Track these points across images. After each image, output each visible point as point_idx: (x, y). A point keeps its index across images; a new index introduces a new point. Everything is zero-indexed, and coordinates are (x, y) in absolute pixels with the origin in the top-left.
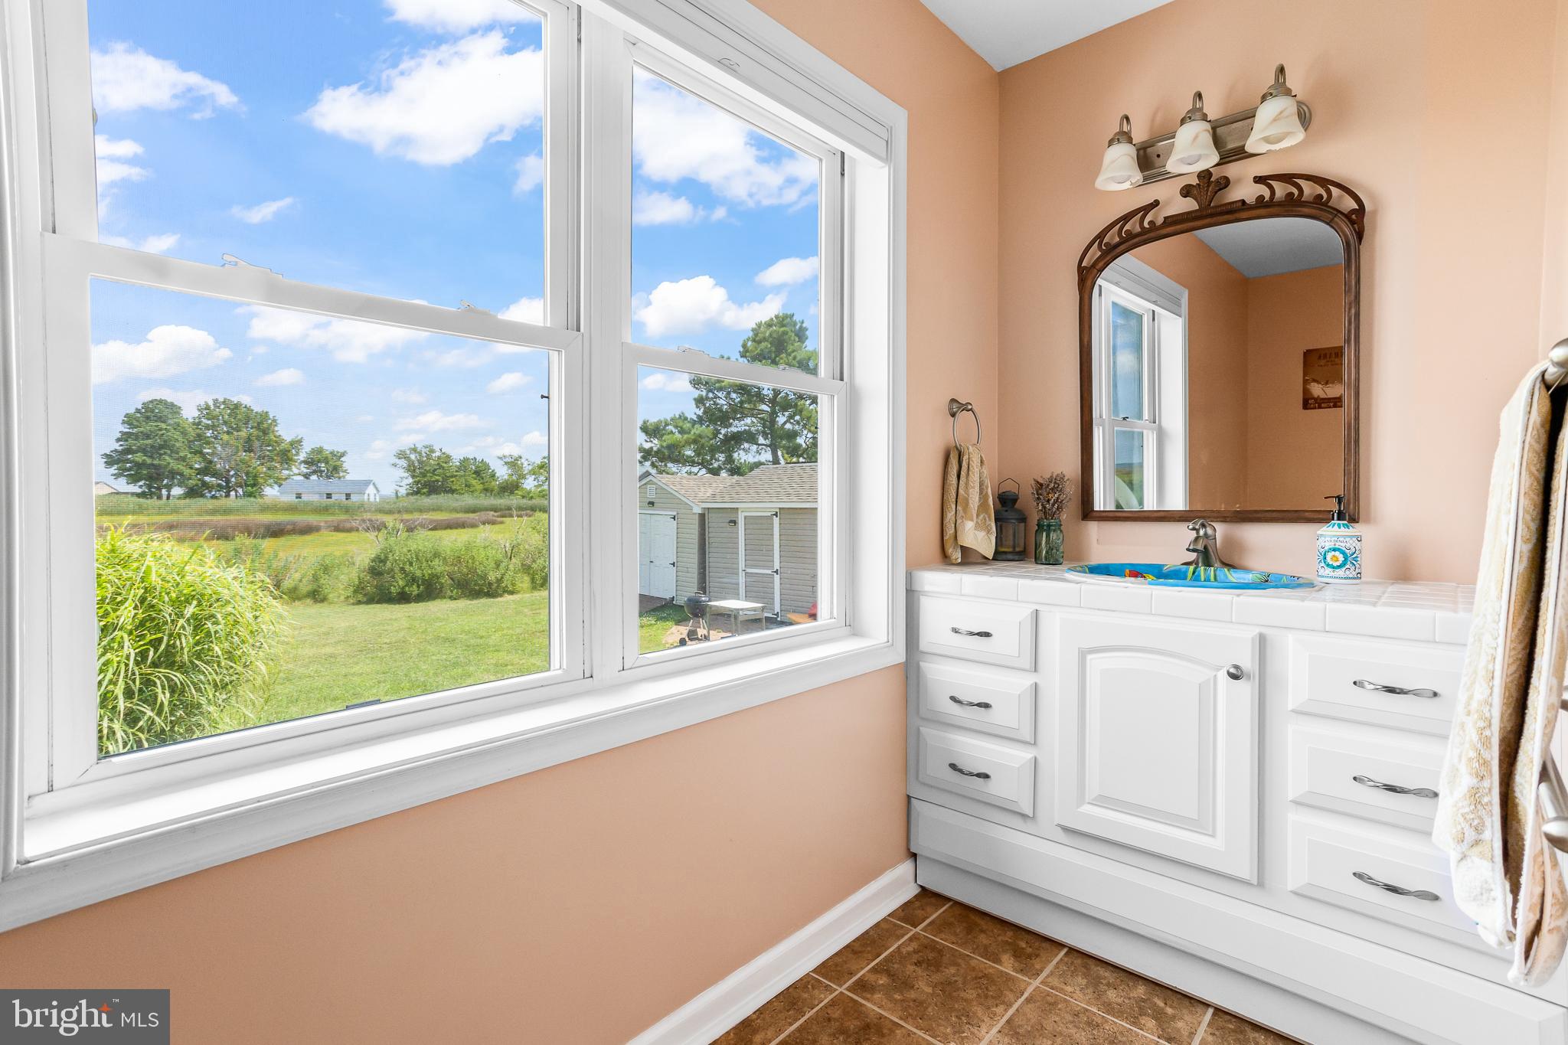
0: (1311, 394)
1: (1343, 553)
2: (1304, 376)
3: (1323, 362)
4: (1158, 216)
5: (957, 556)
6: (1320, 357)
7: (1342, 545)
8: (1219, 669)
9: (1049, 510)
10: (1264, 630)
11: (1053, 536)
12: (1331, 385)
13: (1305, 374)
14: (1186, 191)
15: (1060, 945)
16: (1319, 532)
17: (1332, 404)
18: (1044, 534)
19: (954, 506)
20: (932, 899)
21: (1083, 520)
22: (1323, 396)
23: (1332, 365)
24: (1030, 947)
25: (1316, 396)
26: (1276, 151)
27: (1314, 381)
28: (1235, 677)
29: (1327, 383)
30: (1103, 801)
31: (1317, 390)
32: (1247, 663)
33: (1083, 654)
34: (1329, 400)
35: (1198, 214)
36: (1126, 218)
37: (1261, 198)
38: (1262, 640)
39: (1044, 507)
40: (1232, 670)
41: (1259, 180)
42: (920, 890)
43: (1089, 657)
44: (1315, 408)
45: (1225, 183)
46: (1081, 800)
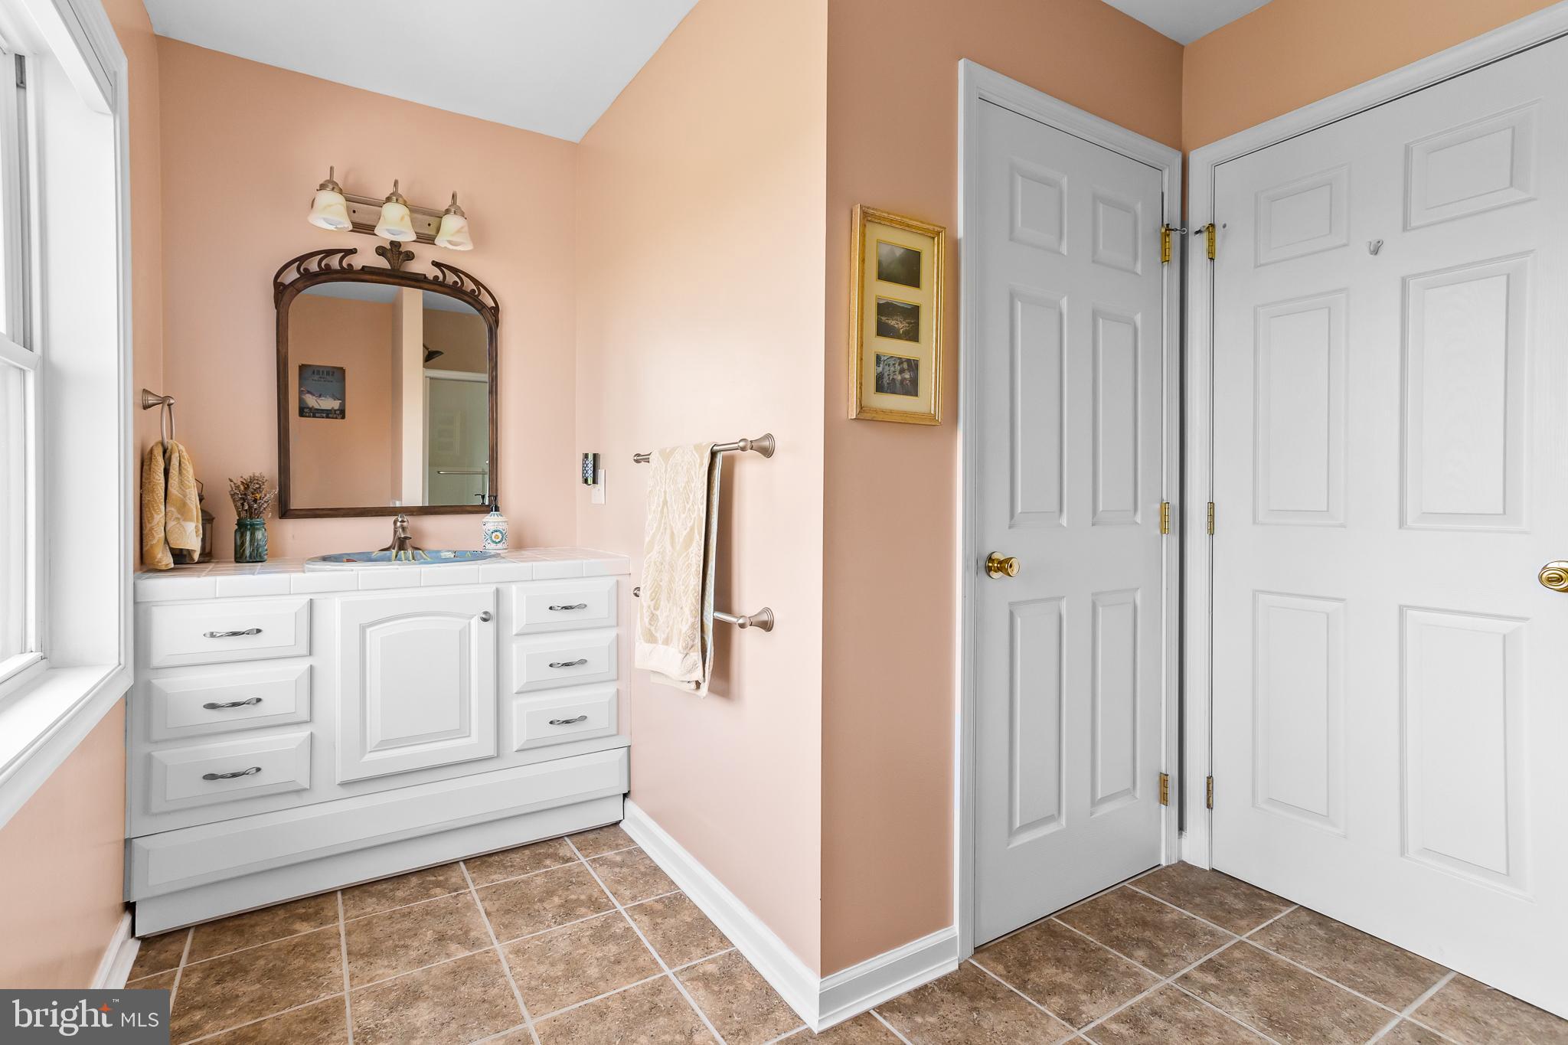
0: (306, 404)
1: (501, 533)
2: (299, 388)
3: (316, 377)
4: (358, 262)
5: (168, 560)
6: (314, 372)
7: (500, 528)
8: (472, 617)
9: (256, 509)
10: (499, 586)
11: (259, 535)
12: (323, 398)
13: (300, 385)
14: (381, 251)
15: (332, 893)
16: (484, 520)
17: (324, 415)
18: (248, 533)
19: (163, 507)
20: (164, 941)
21: (280, 518)
22: (317, 407)
23: (325, 381)
24: (310, 908)
25: (311, 406)
26: (449, 249)
27: (309, 392)
28: (485, 620)
29: (320, 396)
30: (385, 745)
31: (311, 401)
32: (491, 610)
33: (363, 629)
34: (323, 411)
35: (388, 272)
36: (329, 253)
37: (436, 277)
38: (498, 590)
39: (250, 507)
40: (484, 616)
41: (436, 264)
42: (139, 943)
43: (368, 631)
44: (309, 417)
45: (410, 256)
46: (363, 753)
